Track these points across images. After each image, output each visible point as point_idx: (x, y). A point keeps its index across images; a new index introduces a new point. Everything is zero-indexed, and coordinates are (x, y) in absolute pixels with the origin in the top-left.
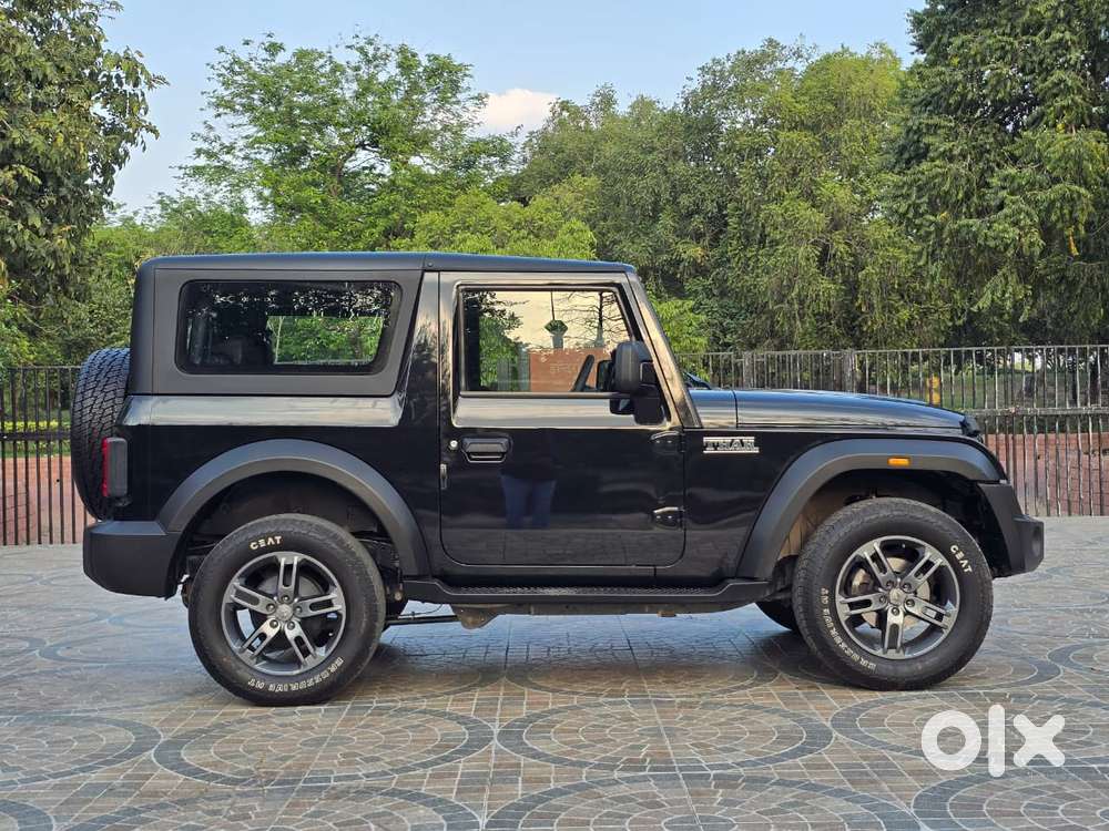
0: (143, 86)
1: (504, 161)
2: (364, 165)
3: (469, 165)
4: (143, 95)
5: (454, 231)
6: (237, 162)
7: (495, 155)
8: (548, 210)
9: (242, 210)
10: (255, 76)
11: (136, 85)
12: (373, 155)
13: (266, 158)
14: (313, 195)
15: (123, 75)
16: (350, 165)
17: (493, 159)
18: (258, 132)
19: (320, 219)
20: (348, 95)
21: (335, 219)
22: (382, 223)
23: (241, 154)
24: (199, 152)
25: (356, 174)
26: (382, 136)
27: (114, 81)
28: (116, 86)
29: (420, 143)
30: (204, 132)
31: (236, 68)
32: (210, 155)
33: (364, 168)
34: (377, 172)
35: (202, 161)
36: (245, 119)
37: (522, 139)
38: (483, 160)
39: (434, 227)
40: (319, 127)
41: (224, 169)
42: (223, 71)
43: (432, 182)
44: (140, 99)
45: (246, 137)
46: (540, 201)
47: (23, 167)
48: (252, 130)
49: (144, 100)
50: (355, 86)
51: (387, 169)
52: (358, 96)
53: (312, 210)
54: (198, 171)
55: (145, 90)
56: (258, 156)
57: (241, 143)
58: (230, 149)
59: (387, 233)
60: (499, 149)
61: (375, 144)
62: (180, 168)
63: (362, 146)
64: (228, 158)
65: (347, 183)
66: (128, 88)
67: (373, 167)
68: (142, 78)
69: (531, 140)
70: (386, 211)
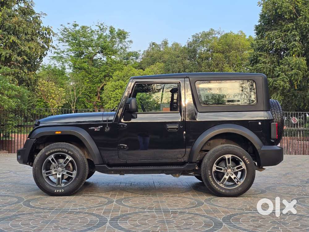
0: (51, 36)
1: (137, 58)
3: (127, 59)
4: (51, 38)
5: (124, 77)
6: (64, 56)
7: (134, 56)
8: (150, 72)
9: (64, 69)
10: (70, 33)
11: (50, 35)
12: (101, 55)
13: (73, 55)
14: (85, 65)
15: (47, 33)
16: (95, 58)
17: (134, 57)
18: (70, 48)
19: (87, 72)
20: (95, 39)
21: (91, 72)
22: (104, 74)
23: (66, 53)
24: (55, 52)
25: (96, 60)
26: (104, 50)
27: (44, 34)
28: (45, 35)
29: (115, 52)
31: (65, 30)
32: (58, 53)
33: (98, 59)
34: (102, 60)
35: (55, 55)
36: (67, 44)
37: (142, 52)
38: (131, 58)
39: (119, 76)
40: (87, 47)
41: (61, 57)
42: (62, 31)
43: (118, 63)
44: (51, 39)
45: (67, 49)
46: (147, 70)
47: (25, 56)
48: (68, 47)
49: (52, 39)
50: (97, 36)
51: (105, 59)
52: (98, 39)
53: (85, 69)
54: (54, 57)
55: (52, 37)
56: (70, 54)
57: (66, 50)
58: (63, 52)
59: (105, 76)
60: (136, 55)
61: (102, 52)
62: (49, 57)
63: (99, 52)
64: (62, 54)
65: (94, 62)
66: (48, 36)
67: (101, 58)
68: (52, 33)
69: (144, 53)
70: (105, 70)
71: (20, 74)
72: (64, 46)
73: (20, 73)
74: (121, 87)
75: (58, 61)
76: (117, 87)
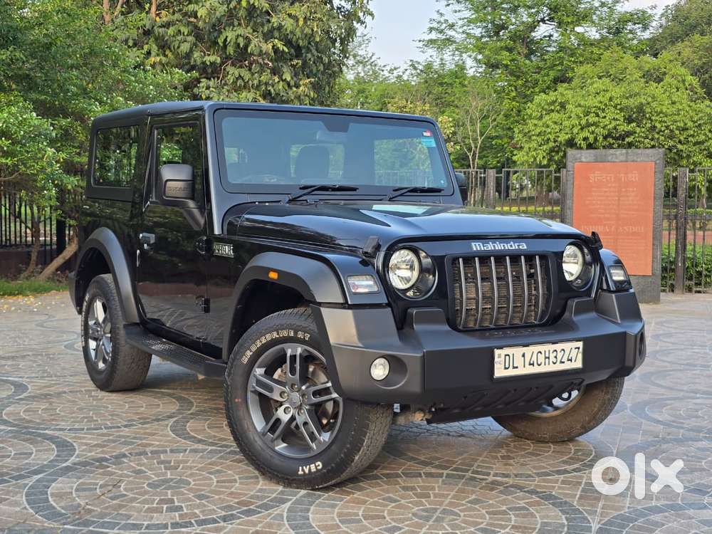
1: (645, 28)
2: (544, 34)
3: (618, 32)
6: (456, 36)
7: (638, 24)
8: (671, 61)
12: (552, 27)
14: (505, 57)
16: (535, 35)
17: (637, 26)
18: (472, 14)
21: (522, 71)
22: (553, 73)
23: (461, 30)
24: (431, 29)
25: (538, 41)
26: (554, 13)
29: (584, 17)
30: (436, 17)
32: (439, 31)
33: (545, 37)
34: (554, 38)
35: (434, 36)
36: (465, 7)
37: (659, 11)
38: (630, 26)
39: (586, 76)
41: (449, 41)
43: (591, 44)
45: (464, 19)
46: (665, 55)
48: (467, 14)
51: (559, 36)
54: (432, 41)
56: (472, 31)
57: (460, 23)
58: (452, 26)
59: (556, 80)
60: (642, 19)
61: (551, 19)
62: (420, 41)
63: (543, 20)
64: (451, 33)
67: (551, 36)
69: (666, 12)
70: (555, 65)
71: (273, 86)
72: (456, 11)
73: (271, 82)
74: (563, 106)
75: (440, 49)
76: (553, 108)
